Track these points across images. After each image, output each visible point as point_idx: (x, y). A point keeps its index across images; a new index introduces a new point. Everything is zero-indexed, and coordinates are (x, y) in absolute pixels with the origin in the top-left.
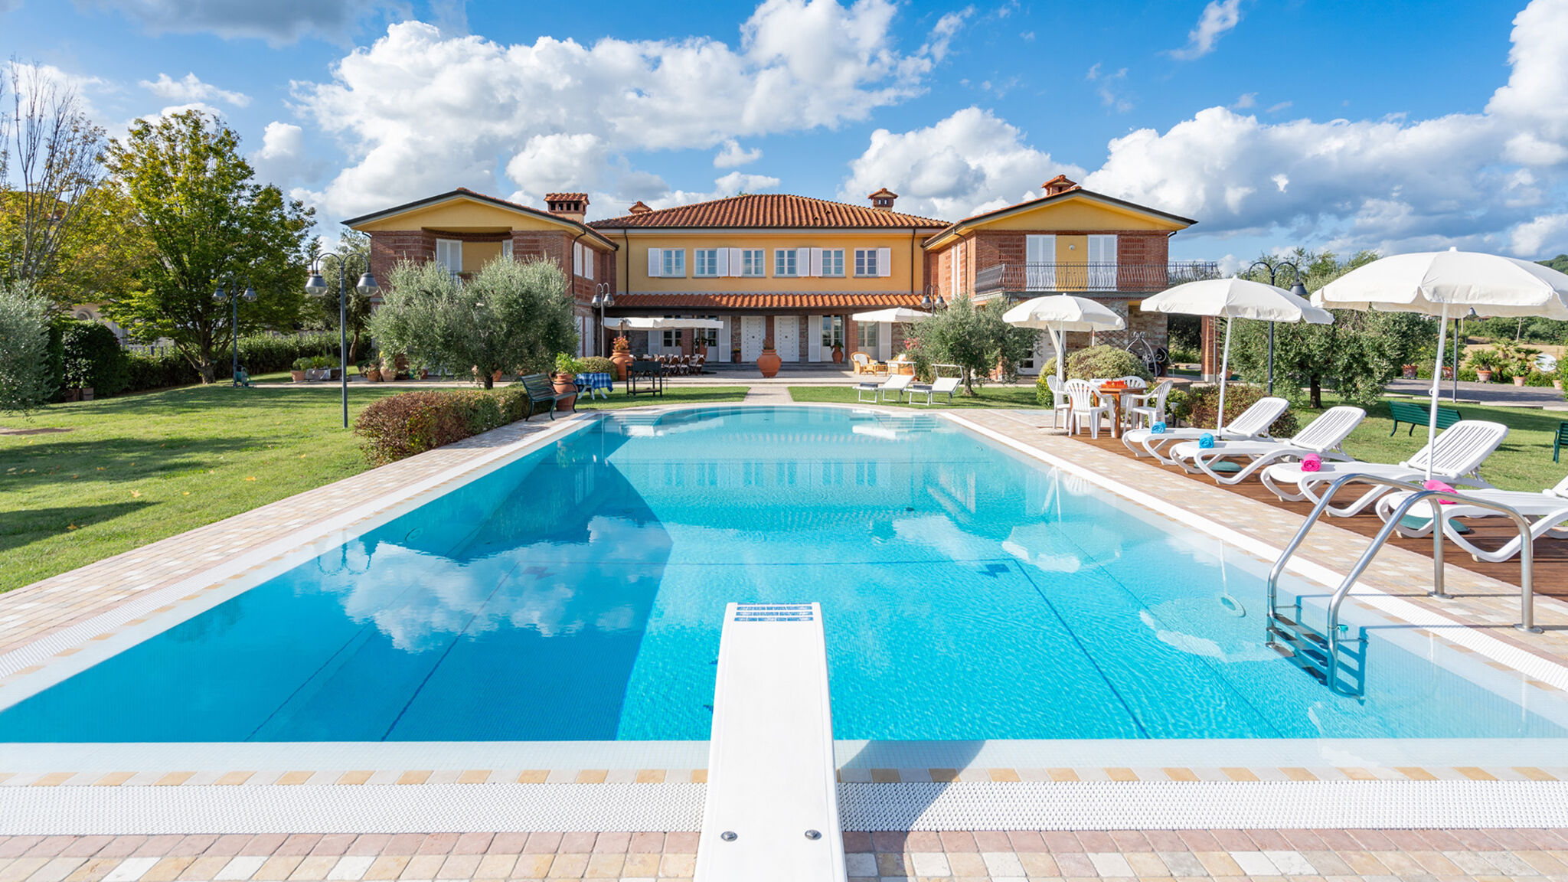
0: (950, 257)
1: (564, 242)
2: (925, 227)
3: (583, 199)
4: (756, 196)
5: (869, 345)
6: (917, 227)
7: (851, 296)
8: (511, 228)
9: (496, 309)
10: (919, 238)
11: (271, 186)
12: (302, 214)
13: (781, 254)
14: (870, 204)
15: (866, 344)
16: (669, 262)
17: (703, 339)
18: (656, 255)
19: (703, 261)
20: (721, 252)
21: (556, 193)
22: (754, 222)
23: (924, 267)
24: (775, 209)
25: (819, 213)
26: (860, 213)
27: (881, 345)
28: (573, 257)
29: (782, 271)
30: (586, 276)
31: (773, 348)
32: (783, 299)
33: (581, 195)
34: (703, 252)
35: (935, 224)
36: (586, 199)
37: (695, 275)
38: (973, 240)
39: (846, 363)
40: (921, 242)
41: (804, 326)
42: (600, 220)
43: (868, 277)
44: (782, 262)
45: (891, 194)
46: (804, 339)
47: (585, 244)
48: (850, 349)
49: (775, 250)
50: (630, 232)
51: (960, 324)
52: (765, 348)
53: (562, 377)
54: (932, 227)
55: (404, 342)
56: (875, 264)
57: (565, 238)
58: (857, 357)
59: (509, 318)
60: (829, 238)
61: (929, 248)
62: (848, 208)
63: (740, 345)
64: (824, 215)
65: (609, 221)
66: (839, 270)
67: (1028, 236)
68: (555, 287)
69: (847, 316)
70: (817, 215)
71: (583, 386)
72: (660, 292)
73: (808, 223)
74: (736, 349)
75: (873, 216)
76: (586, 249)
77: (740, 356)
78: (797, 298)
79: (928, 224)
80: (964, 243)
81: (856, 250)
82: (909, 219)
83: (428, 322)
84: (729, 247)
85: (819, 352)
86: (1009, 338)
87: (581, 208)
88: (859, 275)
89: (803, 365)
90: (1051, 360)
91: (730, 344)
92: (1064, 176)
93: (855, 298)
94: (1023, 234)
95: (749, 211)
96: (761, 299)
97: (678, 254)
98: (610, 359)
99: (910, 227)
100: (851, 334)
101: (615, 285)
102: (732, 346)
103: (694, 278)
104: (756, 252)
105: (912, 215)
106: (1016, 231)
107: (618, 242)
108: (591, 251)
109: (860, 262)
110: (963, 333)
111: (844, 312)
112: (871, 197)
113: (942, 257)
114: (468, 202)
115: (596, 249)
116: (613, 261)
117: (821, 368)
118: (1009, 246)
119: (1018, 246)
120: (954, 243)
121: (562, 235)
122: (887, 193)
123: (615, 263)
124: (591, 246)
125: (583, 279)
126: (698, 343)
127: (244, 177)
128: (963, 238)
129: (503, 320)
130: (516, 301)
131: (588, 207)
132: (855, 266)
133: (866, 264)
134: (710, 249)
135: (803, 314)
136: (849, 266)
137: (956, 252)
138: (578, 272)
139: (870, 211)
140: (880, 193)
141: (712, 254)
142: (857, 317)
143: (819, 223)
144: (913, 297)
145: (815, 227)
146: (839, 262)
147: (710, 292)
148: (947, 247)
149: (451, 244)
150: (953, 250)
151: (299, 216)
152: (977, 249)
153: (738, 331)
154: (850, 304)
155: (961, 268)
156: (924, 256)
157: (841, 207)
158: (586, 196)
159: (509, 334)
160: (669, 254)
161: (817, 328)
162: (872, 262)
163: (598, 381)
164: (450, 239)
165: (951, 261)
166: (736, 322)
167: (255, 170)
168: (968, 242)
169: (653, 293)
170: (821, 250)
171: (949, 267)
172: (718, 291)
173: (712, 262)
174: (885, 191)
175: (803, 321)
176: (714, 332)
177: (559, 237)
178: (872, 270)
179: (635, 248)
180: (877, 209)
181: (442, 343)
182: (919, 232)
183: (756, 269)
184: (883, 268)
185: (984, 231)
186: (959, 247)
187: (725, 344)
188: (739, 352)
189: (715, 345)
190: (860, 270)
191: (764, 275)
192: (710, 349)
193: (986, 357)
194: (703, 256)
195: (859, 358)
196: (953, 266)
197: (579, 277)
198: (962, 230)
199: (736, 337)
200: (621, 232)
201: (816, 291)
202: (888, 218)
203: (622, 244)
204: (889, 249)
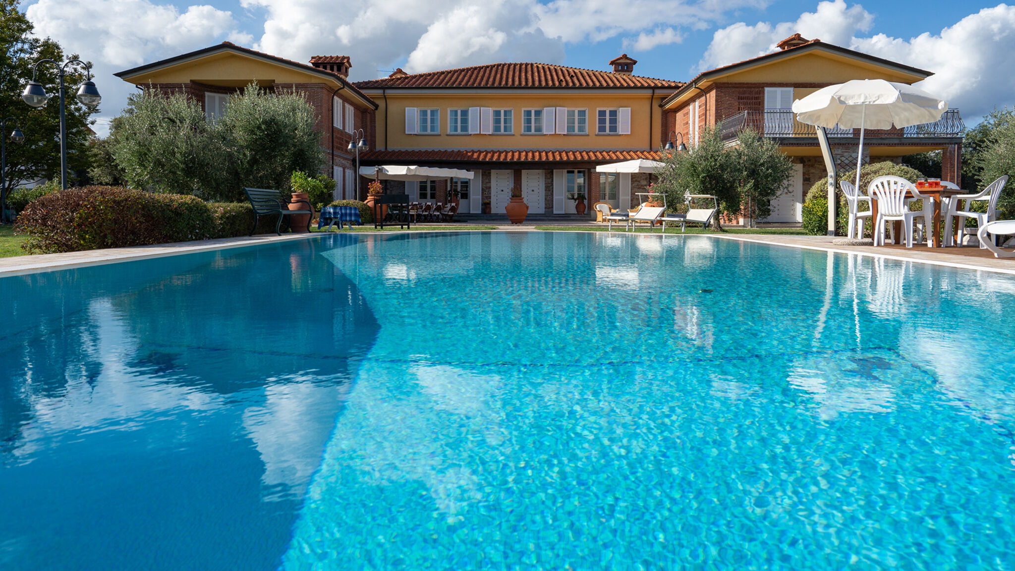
0: (688, 113)
1: (324, 95)
2: (663, 87)
3: (345, 61)
4: (505, 64)
5: (609, 199)
6: (656, 87)
7: (594, 153)
8: (274, 81)
9: (240, 135)
10: (657, 98)
11: (49, 39)
12: (79, 68)
13: (528, 113)
14: (612, 69)
15: (607, 197)
16: (424, 121)
17: (456, 190)
18: (412, 114)
19: (456, 120)
20: (473, 112)
21: (320, 56)
22: (504, 83)
23: (662, 126)
24: (523, 74)
25: (564, 77)
26: (602, 77)
27: (621, 198)
28: (332, 110)
29: (529, 129)
30: (347, 131)
31: (521, 196)
32: (530, 155)
33: (344, 58)
34: (456, 112)
35: (673, 85)
36: (348, 61)
37: (449, 132)
38: (713, 94)
39: (589, 214)
40: (659, 102)
41: (550, 181)
42: (362, 81)
43: (609, 135)
44: (529, 121)
45: (631, 59)
46: (550, 193)
47: (345, 100)
48: (593, 200)
49: (523, 109)
50: (389, 92)
51: (712, 156)
52: (513, 196)
53: (297, 196)
54: (670, 87)
55: (146, 168)
56: (616, 122)
57: (325, 91)
58: (599, 207)
59: (253, 145)
60: (572, 99)
61: (667, 107)
62: (591, 73)
63: (490, 198)
64: (568, 78)
65: (369, 82)
66: (581, 129)
67: (766, 89)
68: (302, 118)
69: (589, 170)
70: (562, 78)
71: (331, 219)
72: (416, 149)
73: (554, 84)
74: (487, 201)
75: (614, 79)
76: (347, 105)
77: (490, 208)
78: (544, 154)
79: (666, 85)
80: (704, 97)
81: (598, 109)
82: (648, 81)
83: (169, 149)
84: (480, 106)
85: (563, 203)
86: (762, 170)
87: (343, 69)
88: (601, 133)
89: (548, 216)
90: (823, 181)
91: (480, 197)
92: (799, 35)
93: (598, 154)
94: (760, 87)
95: (498, 76)
96: (510, 155)
97: (433, 113)
98: (365, 202)
99: (649, 87)
100: (593, 187)
101: (375, 142)
102: (483, 199)
103: (447, 135)
104: (505, 112)
105: (651, 77)
106: (755, 84)
107: (377, 102)
108: (352, 108)
109: (602, 121)
110: (715, 165)
111: (586, 167)
112: (612, 63)
113: (679, 115)
114: (233, 56)
115: (357, 107)
116: (373, 120)
117: (565, 218)
118: (748, 98)
119: (757, 98)
120: (693, 100)
121: (322, 88)
122: (627, 58)
123: (375, 122)
124: (352, 103)
125: (342, 132)
126: (450, 195)
127: (24, 30)
128: (704, 92)
129: (247, 147)
130: (259, 128)
131: (350, 70)
132: (597, 125)
133: (607, 123)
134: (463, 108)
135: (548, 167)
136: (592, 125)
137: (694, 110)
138: (338, 124)
139: (611, 75)
140: (621, 58)
141: (465, 113)
142: (600, 169)
143: (564, 84)
144: (652, 153)
145: (560, 88)
146: (582, 121)
147: (463, 149)
148: (686, 104)
149: (220, 98)
150: (691, 107)
151: (75, 70)
152: (716, 101)
153: (488, 185)
154: (593, 158)
155: (700, 122)
156: (662, 115)
157: (584, 72)
158: (348, 58)
159: (254, 161)
160: (424, 113)
161: (561, 181)
162: (614, 121)
163: (346, 214)
164: (218, 92)
165: (689, 118)
166: (486, 176)
167: (34, 25)
168: (708, 95)
169: (410, 149)
170: (566, 109)
171: (687, 123)
172: (469, 148)
173: (465, 121)
174: (625, 56)
175: (549, 176)
176: (466, 184)
177: (319, 90)
178: (613, 128)
179: (393, 107)
180: (617, 73)
181: (183, 169)
182: (657, 92)
183: (505, 128)
184: (624, 125)
185: (724, 83)
186: (697, 103)
187: (475, 196)
188: (489, 204)
189: (467, 198)
190: (602, 129)
191: (513, 132)
192: (462, 202)
193: (739, 189)
194: (456, 115)
195: (602, 209)
196: (691, 122)
197: (339, 130)
198: (703, 84)
199: (486, 191)
200: (380, 92)
201: (560, 148)
202: (628, 80)
203: (381, 104)
204: (630, 109)
